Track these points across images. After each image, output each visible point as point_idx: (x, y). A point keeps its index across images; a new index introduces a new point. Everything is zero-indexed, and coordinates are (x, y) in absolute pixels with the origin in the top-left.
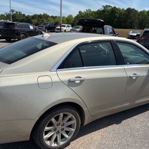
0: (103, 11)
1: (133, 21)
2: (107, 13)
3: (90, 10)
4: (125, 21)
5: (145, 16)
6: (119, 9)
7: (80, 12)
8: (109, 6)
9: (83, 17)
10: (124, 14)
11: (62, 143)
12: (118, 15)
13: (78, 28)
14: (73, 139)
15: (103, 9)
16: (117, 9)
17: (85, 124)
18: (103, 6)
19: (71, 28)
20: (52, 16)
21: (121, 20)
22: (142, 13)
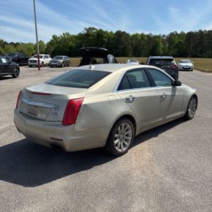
0: (87, 35)
1: (125, 47)
2: (91, 38)
3: (68, 34)
4: (117, 48)
5: (139, 40)
6: (106, 33)
7: (54, 37)
8: (94, 29)
9: (59, 43)
10: (114, 38)
11: (124, 149)
12: (106, 40)
13: (61, 58)
14: (130, 147)
15: (85, 32)
16: (104, 32)
17: (137, 134)
18: (86, 29)
19: (50, 59)
20: (12, 43)
21: (111, 46)
22: (135, 36)
